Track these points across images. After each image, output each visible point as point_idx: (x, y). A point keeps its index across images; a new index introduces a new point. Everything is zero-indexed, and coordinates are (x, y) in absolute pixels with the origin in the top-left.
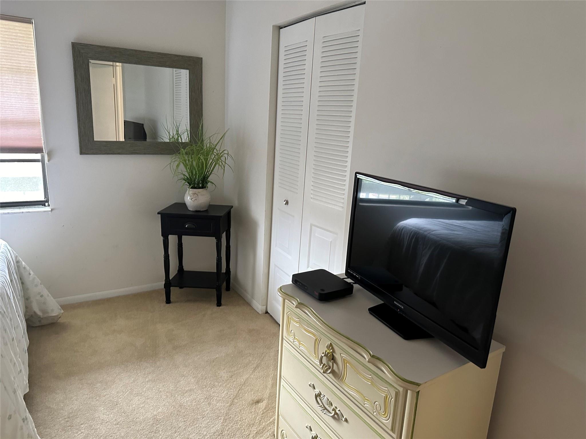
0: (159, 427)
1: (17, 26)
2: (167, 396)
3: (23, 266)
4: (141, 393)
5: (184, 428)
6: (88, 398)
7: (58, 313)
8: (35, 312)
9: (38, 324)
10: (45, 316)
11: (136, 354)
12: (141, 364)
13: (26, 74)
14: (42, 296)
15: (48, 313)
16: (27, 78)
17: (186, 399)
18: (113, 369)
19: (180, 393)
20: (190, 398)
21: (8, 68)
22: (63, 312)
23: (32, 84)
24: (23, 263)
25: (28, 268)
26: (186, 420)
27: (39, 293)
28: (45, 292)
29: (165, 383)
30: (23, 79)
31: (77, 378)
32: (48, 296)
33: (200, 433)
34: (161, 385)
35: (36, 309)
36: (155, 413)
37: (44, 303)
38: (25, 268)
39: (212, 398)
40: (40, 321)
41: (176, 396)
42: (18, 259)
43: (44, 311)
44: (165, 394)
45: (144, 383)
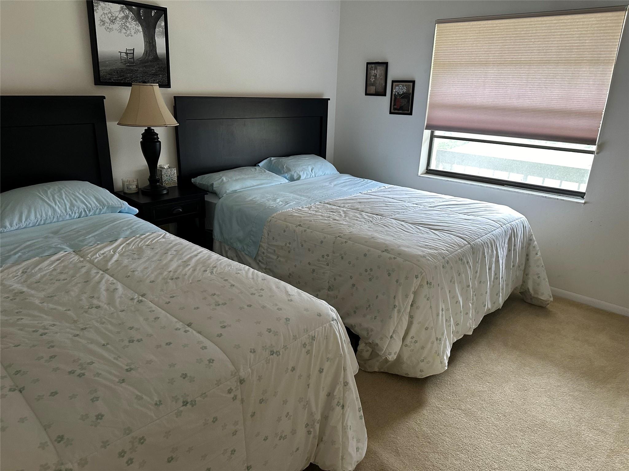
0: (539, 431)
1: (609, 17)
2: (574, 418)
3: (534, 245)
4: (554, 398)
5: (560, 450)
6: (511, 371)
7: (546, 299)
8: (528, 289)
9: (529, 301)
10: (536, 296)
11: (584, 369)
12: (580, 379)
13: (603, 64)
14: (539, 277)
15: (538, 294)
16: (603, 68)
17: (589, 434)
18: (551, 367)
19: (589, 425)
20: (594, 437)
21: (588, 60)
22: (552, 300)
23: (606, 74)
24: (536, 243)
25: (538, 248)
26: (569, 447)
27: (538, 274)
28: (544, 275)
29: (585, 408)
30: (599, 70)
31: (518, 353)
32: (544, 279)
33: (569, 467)
34: (579, 407)
35: (530, 286)
36: (548, 420)
37: (538, 284)
38: (534, 247)
39: (618, 456)
40: (531, 299)
41: (583, 424)
42: (532, 237)
43: (536, 291)
44: (574, 415)
45: (565, 394)
